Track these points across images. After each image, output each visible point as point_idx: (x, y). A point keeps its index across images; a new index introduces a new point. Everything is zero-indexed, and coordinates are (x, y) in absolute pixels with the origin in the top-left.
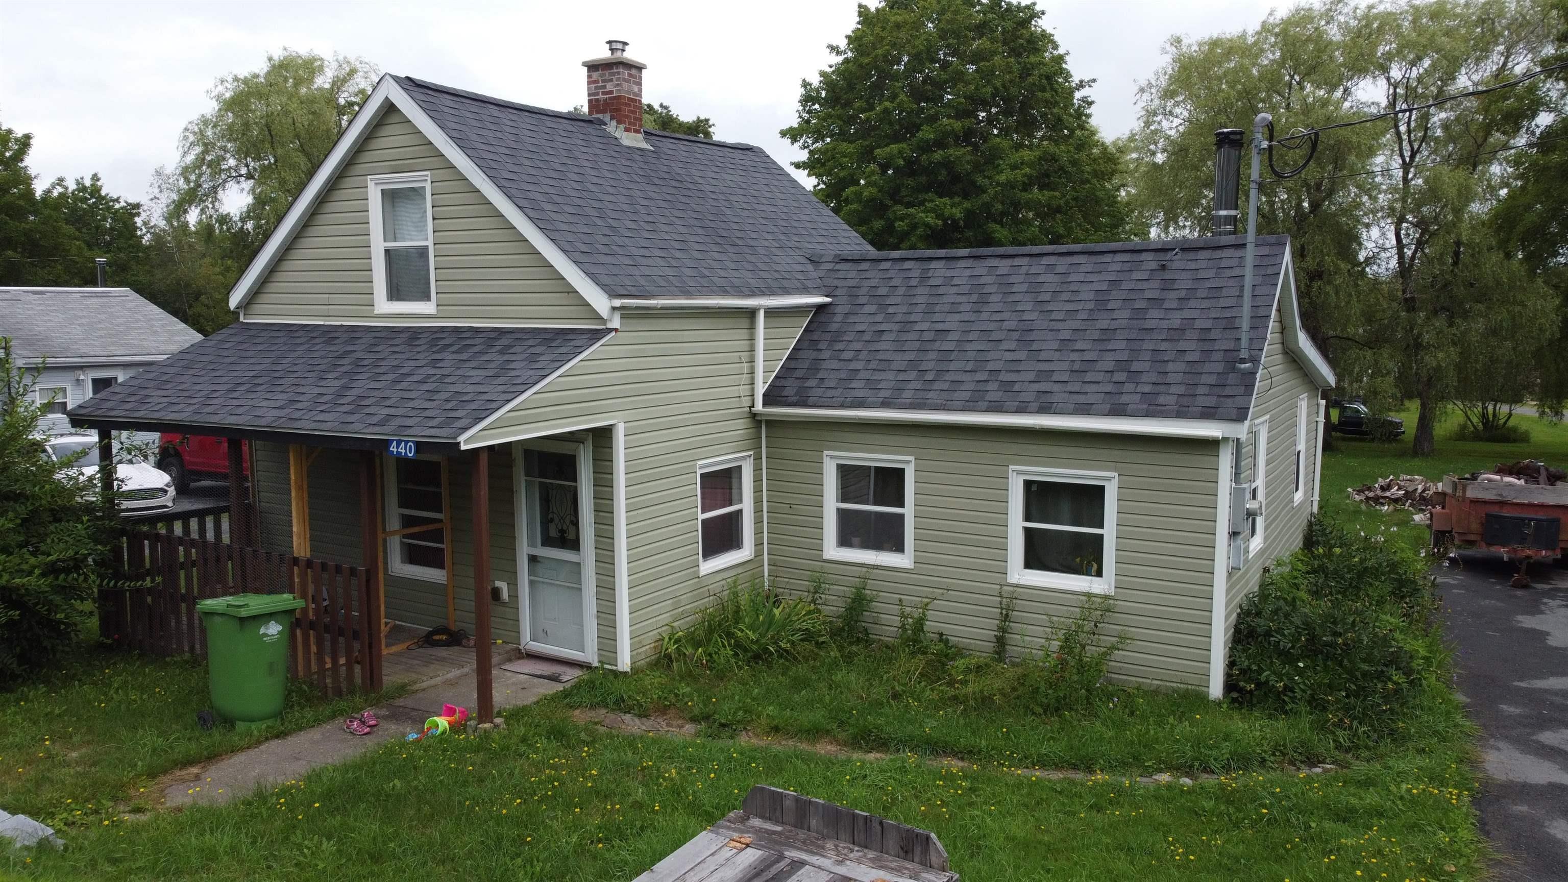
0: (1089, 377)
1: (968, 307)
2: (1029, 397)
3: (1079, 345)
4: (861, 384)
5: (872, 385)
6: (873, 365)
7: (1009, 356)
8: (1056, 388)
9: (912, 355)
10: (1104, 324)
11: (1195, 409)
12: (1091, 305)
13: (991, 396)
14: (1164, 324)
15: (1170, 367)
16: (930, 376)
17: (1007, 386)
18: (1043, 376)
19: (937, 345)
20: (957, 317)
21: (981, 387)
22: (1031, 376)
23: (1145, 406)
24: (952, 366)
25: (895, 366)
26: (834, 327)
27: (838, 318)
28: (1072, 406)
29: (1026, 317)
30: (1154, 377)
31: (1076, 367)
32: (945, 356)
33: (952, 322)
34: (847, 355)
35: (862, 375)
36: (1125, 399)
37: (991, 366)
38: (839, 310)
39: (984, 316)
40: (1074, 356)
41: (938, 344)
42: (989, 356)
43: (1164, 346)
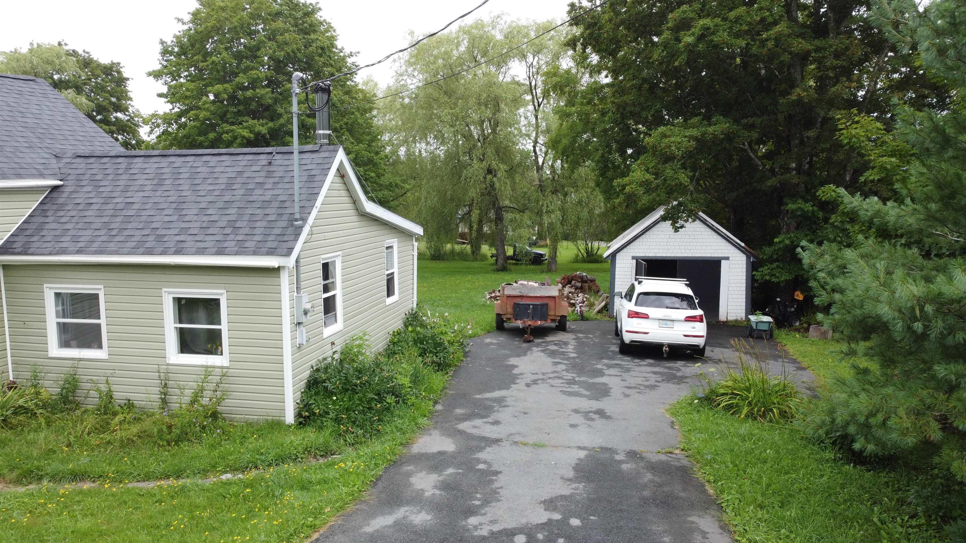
0: (210, 231)
1: (149, 188)
2: (171, 244)
3: (209, 212)
4: (68, 239)
5: (75, 239)
6: (79, 226)
7: (167, 219)
8: (190, 238)
9: (106, 219)
10: (226, 198)
11: (264, 249)
12: (223, 187)
13: (148, 245)
14: (262, 198)
15: (258, 224)
16: (114, 233)
17: (160, 238)
18: (183, 231)
19: (124, 213)
20: (142, 194)
21: (144, 239)
22: (176, 231)
23: (237, 248)
24: (130, 226)
25: (94, 226)
26: (61, 201)
27: (65, 195)
28: (194, 250)
29: (184, 194)
30: (247, 231)
31: (204, 225)
32: (128, 219)
33: (137, 198)
34: (64, 220)
35: (71, 233)
36: (226, 244)
37: (154, 225)
38: (68, 189)
39: (159, 193)
40: (206, 218)
41: (125, 211)
42: (154, 219)
43: (258, 211)
